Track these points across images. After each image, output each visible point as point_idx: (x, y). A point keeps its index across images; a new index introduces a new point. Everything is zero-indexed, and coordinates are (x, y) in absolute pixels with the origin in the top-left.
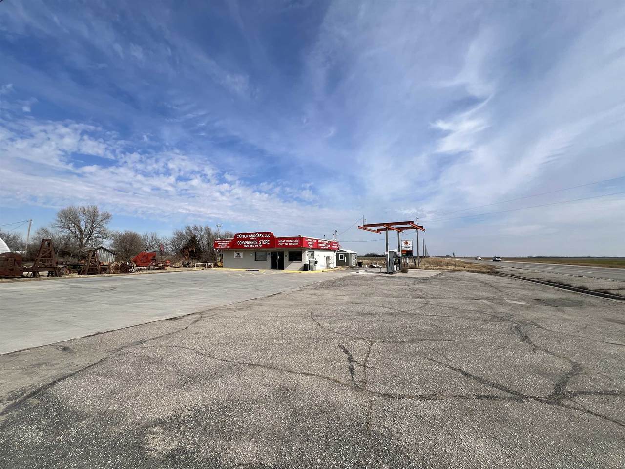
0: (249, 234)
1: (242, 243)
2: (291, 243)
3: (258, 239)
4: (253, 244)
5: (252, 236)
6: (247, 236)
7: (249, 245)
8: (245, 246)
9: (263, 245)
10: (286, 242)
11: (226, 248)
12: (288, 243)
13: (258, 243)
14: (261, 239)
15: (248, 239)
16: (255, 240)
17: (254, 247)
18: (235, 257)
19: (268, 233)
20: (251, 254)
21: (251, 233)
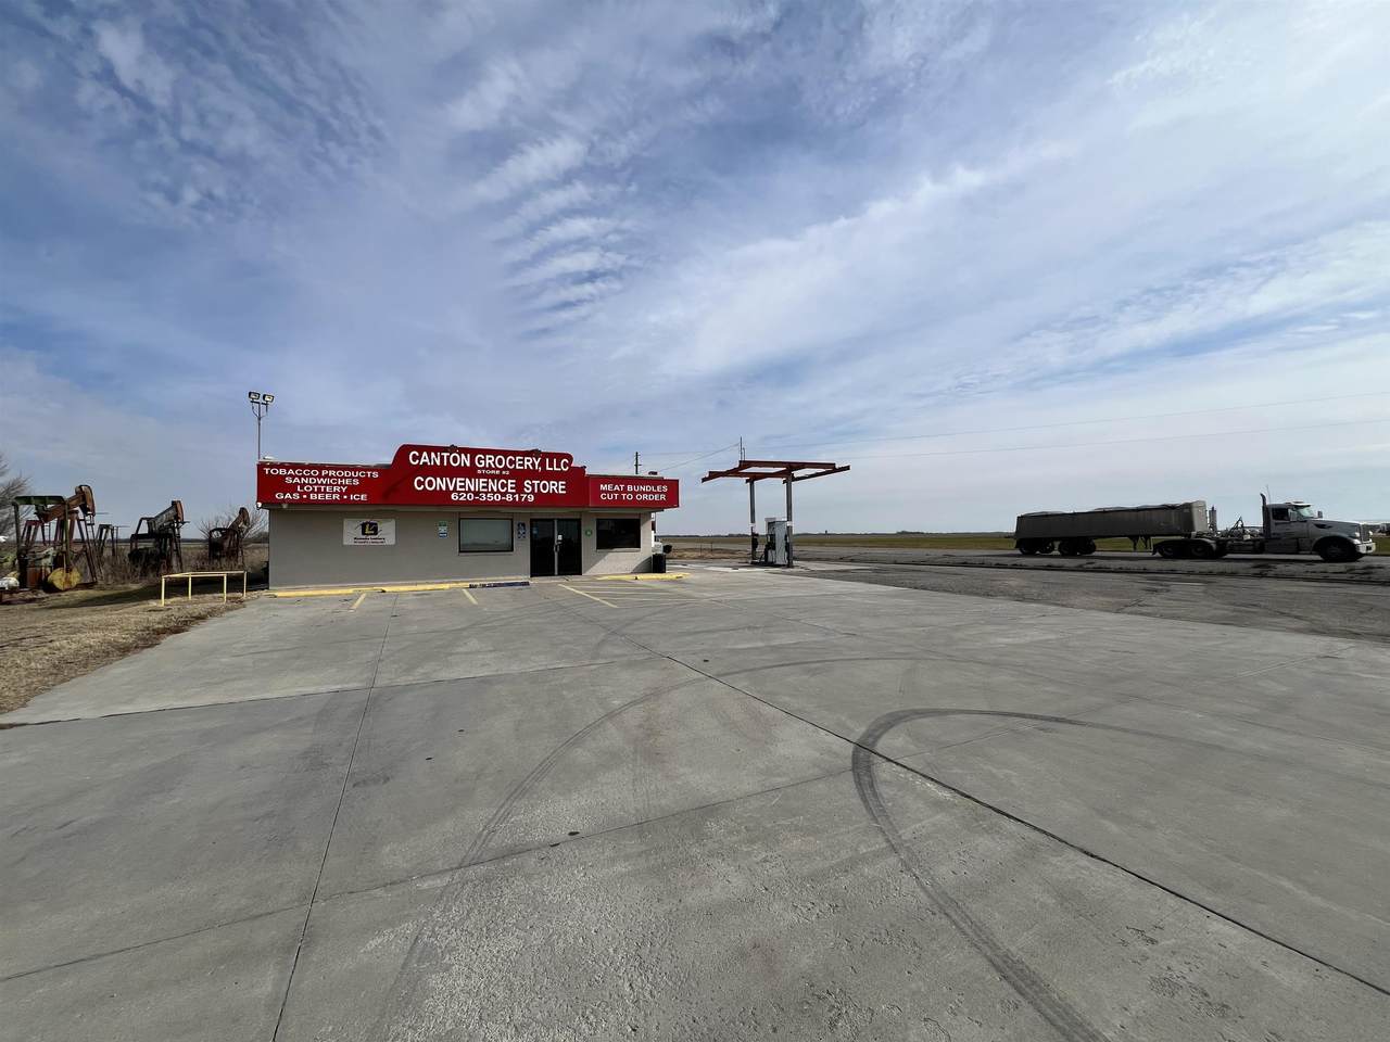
0: (473, 452)
1: (440, 483)
2: (642, 493)
3: (520, 476)
4: (494, 490)
5: (490, 460)
6: (465, 460)
7: (476, 493)
8: (453, 496)
9: (539, 495)
10: (625, 491)
11: (341, 502)
12: (634, 493)
13: (519, 488)
14: (531, 474)
15: (470, 472)
16: (507, 478)
17: (503, 503)
18: (348, 541)
19: (560, 456)
20: (443, 529)
21: (485, 452)
